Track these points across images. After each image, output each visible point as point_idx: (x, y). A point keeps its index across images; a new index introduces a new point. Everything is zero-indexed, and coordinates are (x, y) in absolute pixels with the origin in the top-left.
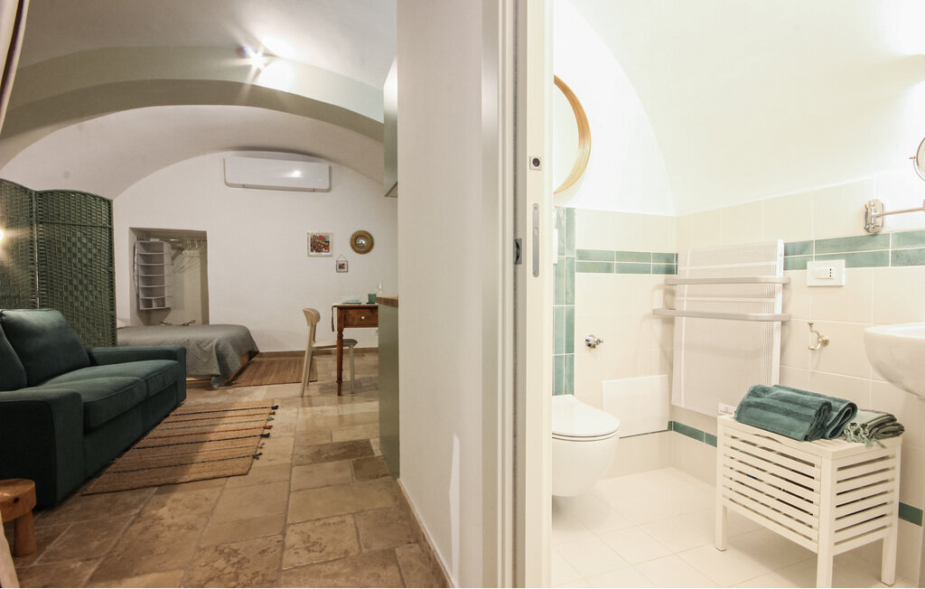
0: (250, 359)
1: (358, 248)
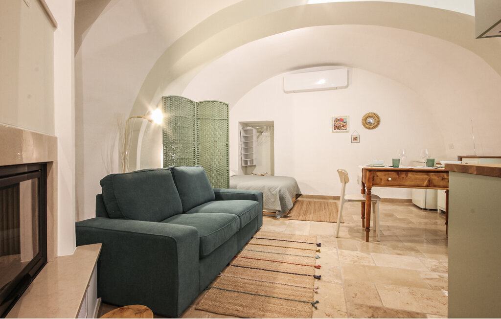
0: (297, 198)
1: (367, 126)
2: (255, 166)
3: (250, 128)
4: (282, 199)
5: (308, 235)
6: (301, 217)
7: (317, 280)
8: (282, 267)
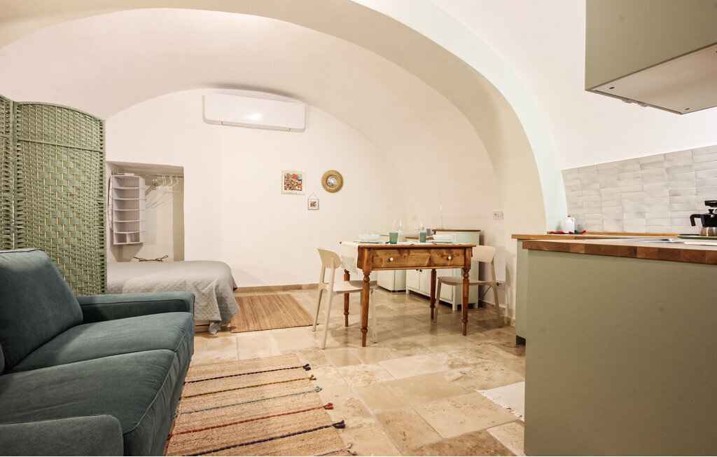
1: (328, 187)
2: (141, 244)
3: (132, 175)
4: (221, 300)
5: (280, 354)
6: (252, 326)
7: (340, 430)
8: (273, 426)
